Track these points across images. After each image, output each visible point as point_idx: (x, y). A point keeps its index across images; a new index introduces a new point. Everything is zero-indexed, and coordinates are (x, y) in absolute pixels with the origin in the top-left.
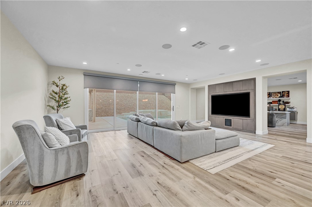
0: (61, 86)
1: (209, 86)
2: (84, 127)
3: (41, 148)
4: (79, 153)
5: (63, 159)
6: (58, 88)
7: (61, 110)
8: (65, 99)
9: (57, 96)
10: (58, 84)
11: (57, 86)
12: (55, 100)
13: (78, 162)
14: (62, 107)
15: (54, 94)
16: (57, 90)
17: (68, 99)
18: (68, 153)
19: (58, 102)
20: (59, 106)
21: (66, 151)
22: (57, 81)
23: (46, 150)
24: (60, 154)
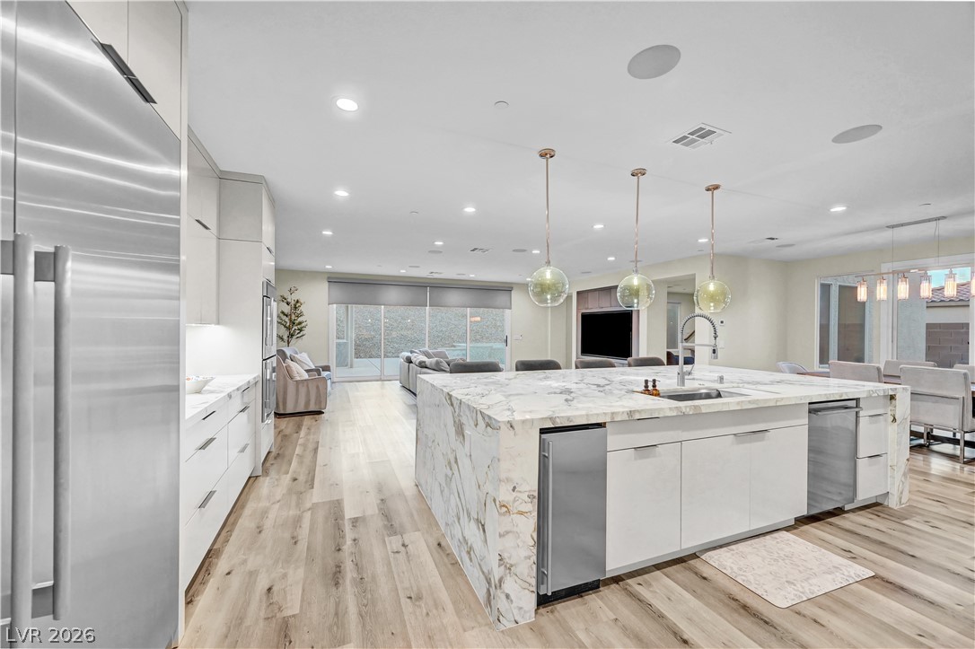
0: (293, 303)
1: (578, 293)
2: (327, 368)
3: (284, 377)
4: (318, 387)
5: (303, 390)
6: (289, 307)
7: (293, 341)
8: (300, 323)
9: (287, 319)
10: (289, 300)
11: (288, 304)
12: (285, 326)
13: (317, 397)
14: (294, 337)
15: (284, 318)
16: (287, 309)
17: (303, 325)
18: (307, 386)
19: (289, 328)
20: (291, 335)
21: (305, 383)
22: (287, 295)
23: (289, 380)
24: (300, 386)
